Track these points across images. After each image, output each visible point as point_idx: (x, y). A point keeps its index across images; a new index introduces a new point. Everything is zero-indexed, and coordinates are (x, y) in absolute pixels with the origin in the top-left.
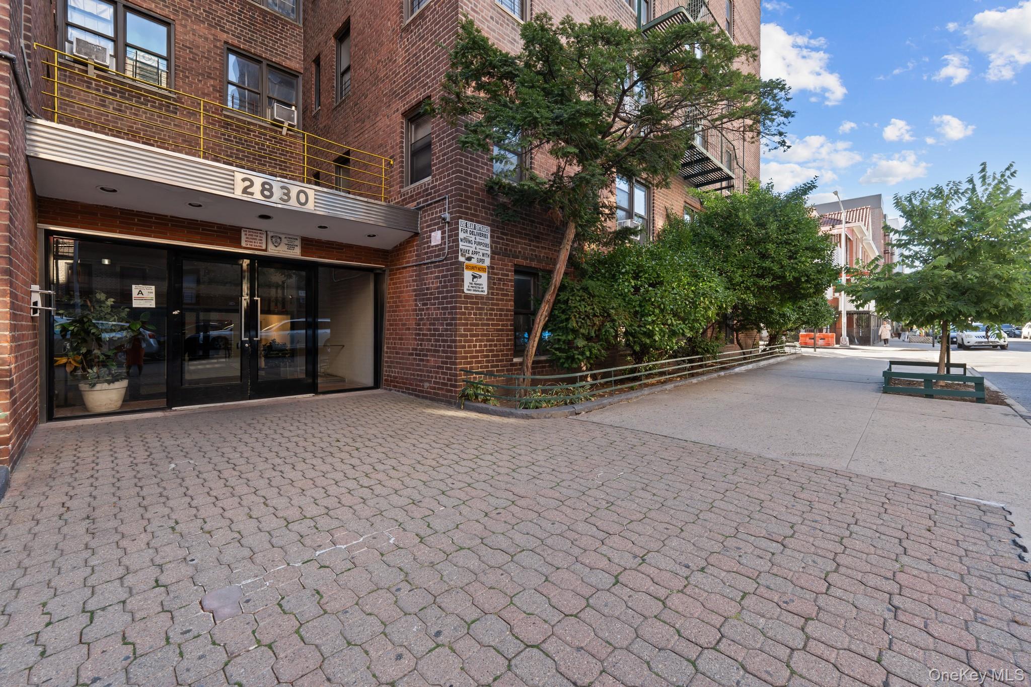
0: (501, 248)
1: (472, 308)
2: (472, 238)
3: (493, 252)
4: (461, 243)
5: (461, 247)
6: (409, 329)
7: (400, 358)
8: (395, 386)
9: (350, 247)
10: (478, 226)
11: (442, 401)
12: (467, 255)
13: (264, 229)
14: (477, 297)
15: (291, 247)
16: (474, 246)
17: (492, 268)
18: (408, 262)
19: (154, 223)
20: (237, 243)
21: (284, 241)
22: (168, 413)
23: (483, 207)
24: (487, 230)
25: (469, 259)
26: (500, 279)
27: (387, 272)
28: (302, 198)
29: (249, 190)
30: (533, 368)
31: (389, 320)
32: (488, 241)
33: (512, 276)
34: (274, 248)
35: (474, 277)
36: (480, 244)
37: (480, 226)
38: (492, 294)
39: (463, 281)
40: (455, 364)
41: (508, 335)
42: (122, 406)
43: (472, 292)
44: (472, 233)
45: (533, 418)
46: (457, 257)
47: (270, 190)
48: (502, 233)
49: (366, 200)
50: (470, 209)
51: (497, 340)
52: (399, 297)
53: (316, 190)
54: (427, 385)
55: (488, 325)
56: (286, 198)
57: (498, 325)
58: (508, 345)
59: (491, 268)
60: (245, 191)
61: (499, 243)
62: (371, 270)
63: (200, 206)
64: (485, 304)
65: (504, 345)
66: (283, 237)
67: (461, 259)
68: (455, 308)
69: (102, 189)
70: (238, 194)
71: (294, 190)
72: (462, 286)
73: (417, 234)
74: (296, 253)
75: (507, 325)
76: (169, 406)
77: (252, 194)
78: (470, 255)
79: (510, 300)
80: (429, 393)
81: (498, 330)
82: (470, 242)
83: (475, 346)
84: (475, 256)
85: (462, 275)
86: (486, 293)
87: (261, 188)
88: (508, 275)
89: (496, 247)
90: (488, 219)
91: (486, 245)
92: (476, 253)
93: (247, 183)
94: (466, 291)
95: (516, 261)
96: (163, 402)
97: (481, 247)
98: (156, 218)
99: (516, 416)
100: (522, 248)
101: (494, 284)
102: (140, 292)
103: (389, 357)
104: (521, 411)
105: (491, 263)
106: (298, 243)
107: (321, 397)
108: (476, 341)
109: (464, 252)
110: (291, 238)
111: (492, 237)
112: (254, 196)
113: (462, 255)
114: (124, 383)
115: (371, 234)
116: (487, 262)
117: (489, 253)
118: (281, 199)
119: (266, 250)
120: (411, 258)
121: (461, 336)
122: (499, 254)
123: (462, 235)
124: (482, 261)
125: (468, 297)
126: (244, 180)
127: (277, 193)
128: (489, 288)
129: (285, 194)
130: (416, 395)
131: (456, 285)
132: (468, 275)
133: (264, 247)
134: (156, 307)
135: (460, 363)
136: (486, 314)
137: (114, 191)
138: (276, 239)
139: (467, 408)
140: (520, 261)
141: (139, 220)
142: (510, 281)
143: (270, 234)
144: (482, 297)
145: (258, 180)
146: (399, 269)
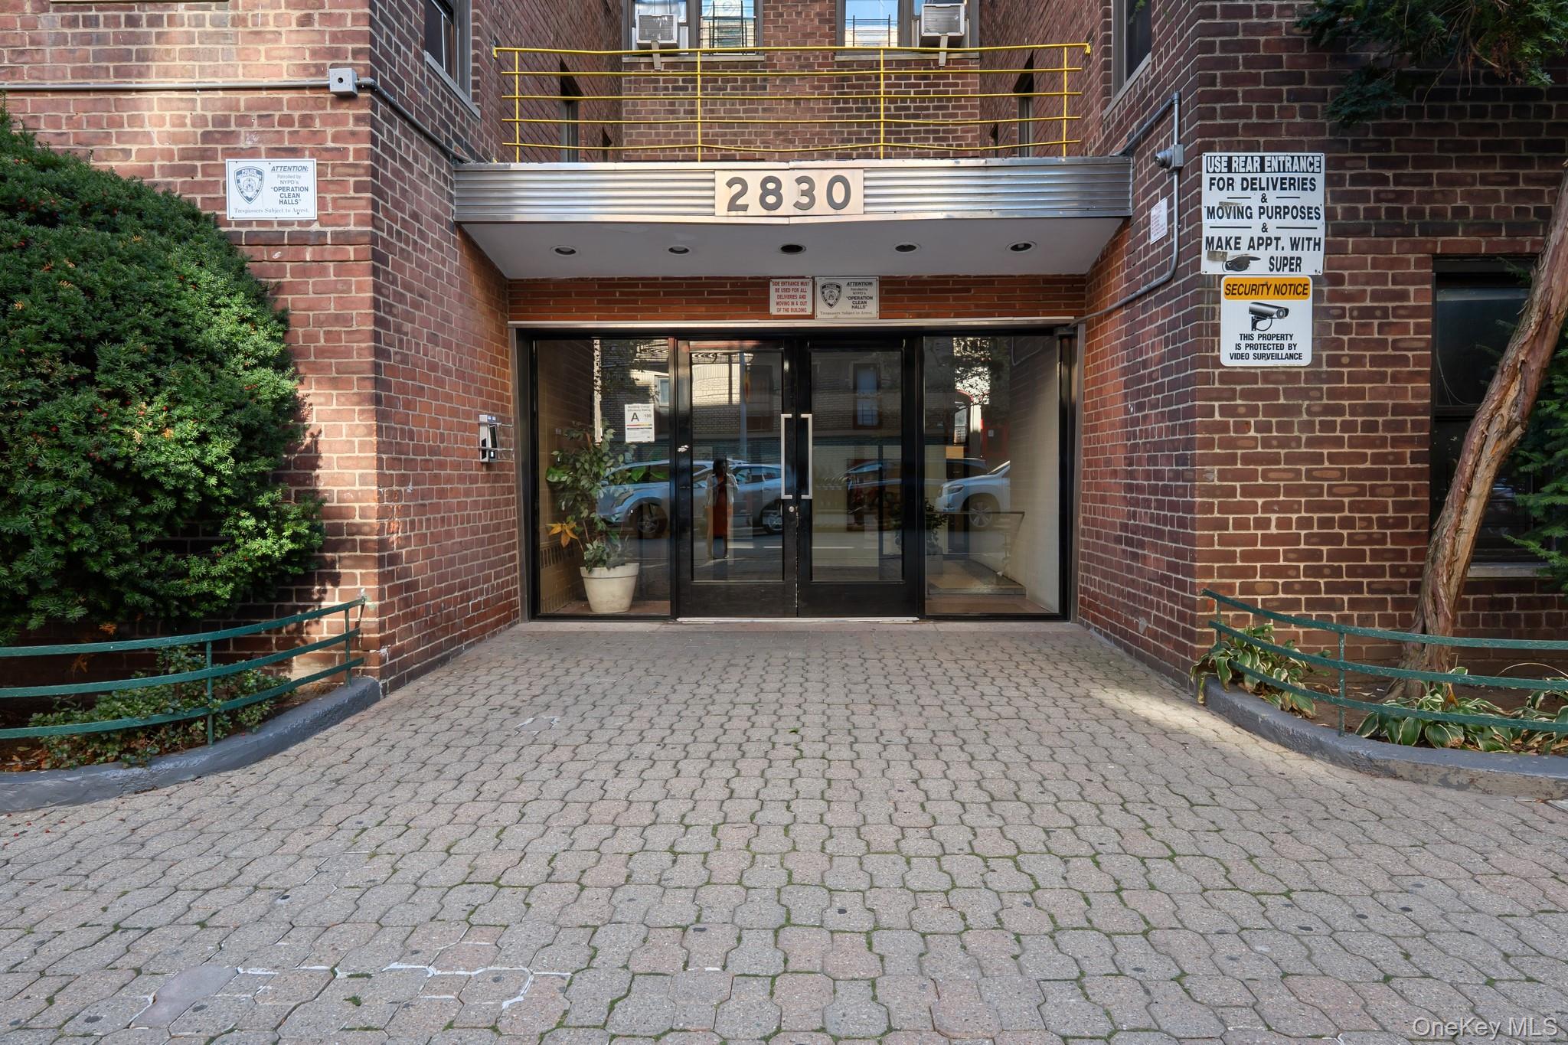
0: (1371, 213)
1: (1253, 411)
2: (1254, 200)
3: (1336, 229)
4: (1206, 222)
5: (1207, 232)
6: (1114, 474)
7: (1104, 549)
8: (1095, 619)
9: (985, 282)
10: (1272, 158)
11: (1168, 673)
12: (1232, 254)
13: (808, 273)
14: (1268, 375)
15: (859, 301)
16: (1256, 223)
17: (1335, 279)
18: (1113, 299)
19: (642, 294)
20: (762, 308)
21: (847, 291)
22: (670, 627)
23: (1294, 96)
24: (1313, 164)
25: (1240, 264)
26: (1366, 313)
27: (1082, 331)
28: (839, 195)
29: (740, 202)
30: (1459, 604)
31: (1086, 452)
32: (1316, 198)
33: (1418, 295)
34: (828, 309)
35: (1258, 316)
36: (1279, 212)
37: (1282, 156)
38: (1334, 361)
39: (1216, 331)
40: (1190, 571)
41: (1402, 490)
42: (632, 606)
43: (1251, 362)
44: (1250, 184)
45: (1395, 776)
46: (1197, 264)
47: (777, 192)
48: (1375, 163)
49: (981, 162)
50: (1245, 113)
51: (1353, 507)
52: (1100, 392)
53: (865, 169)
54: (1143, 622)
55: (1318, 459)
56: (805, 200)
57: (1363, 458)
58: (1401, 523)
59: (1331, 277)
60: (732, 206)
61: (1364, 197)
62: (1047, 330)
63: (686, 251)
64: (1304, 394)
65: (1383, 523)
66: (843, 283)
67: (1210, 267)
68: (1190, 412)
69: (558, 250)
70: (721, 214)
71: (821, 180)
72: (1214, 346)
73: (1127, 219)
74: (867, 315)
75: (1399, 458)
76: (677, 612)
77: (745, 208)
78: (1244, 251)
79: (1413, 377)
80: (1145, 645)
81: (1354, 475)
82: (1240, 213)
83: (1263, 524)
84: (1263, 253)
85: (1215, 314)
86: (1306, 360)
87: (760, 191)
88: (1403, 296)
89: (1352, 213)
90: (1319, 129)
91: (1307, 213)
92: (1266, 242)
93: (737, 188)
94: (1226, 360)
95: (1440, 244)
96: (664, 607)
97: (1288, 221)
98: (644, 285)
99: (1336, 758)
100: (1468, 196)
101: (1343, 329)
102: (635, 417)
103: (1087, 545)
104: (1363, 747)
105: (1328, 264)
106: (873, 291)
107: (930, 626)
108: (1267, 508)
109: (1217, 249)
110: (859, 282)
111: (1329, 181)
112: (749, 212)
113: (1212, 256)
114: (631, 570)
115: (1021, 242)
116: (1313, 263)
117: (1320, 233)
118: (797, 205)
119: (812, 317)
120: (1118, 288)
121: (1211, 492)
122: (1363, 231)
123: (1211, 198)
124: (1294, 263)
125: (1231, 377)
126: (730, 184)
127: (791, 192)
128: (1320, 341)
129: (804, 193)
130: (1128, 650)
131: (1196, 347)
132: (1234, 316)
133: (809, 312)
134: (657, 440)
135: (1208, 572)
136: (1308, 426)
137: (573, 252)
138: (830, 290)
139: (1210, 704)
140: (1461, 241)
141: (622, 294)
142: (1415, 312)
143: (820, 282)
144: (1291, 375)
145: (754, 175)
146: (1100, 320)
